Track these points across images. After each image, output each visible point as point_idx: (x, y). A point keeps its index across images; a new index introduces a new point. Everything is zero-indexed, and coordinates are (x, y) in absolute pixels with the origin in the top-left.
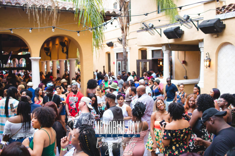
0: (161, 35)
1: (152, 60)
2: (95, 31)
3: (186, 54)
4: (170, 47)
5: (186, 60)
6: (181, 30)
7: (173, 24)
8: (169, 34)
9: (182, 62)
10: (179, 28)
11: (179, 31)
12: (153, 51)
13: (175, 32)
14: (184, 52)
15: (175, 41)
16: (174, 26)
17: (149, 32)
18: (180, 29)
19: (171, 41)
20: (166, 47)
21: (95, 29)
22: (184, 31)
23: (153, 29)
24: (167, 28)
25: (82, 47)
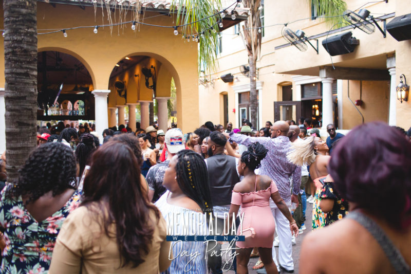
0: (317, 51)
1: (302, 101)
2: (203, 37)
3: (363, 87)
4: (334, 72)
5: (364, 99)
6: (355, 38)
7: (340, 30)
8: (333, 47)
9: (356, 103)
11: (350, 40)
12: (303, 86)
13: (344, 41)
14: (359, 82)
15: (343, 58)
16: (340, 33)
17: (297, 47)
18: (353, 36)
19: (336, 59)
20: (327, 71)
21: (204, 33)
22: (358, 40)
23: (304, 40)
24: (329, 36)
25: (179, 74)
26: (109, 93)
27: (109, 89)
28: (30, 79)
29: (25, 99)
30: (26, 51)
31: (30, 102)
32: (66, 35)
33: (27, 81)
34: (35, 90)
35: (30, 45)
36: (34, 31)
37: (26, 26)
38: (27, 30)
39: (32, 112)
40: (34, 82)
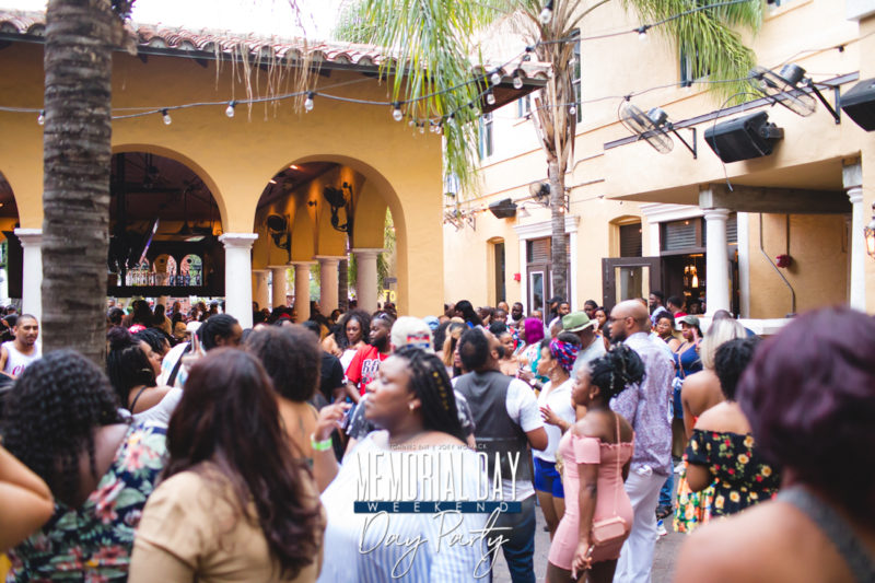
0: (694, 153)
1: (662, 257)
2: (453, 124)
3: (792, 229)
4: (731, 197)
5: (794, 254)
6: (774, 125)
7: (742, 108)
8: (727, 144)
9: (777, 261)
10: (764, 116)
11: (764, 130)
12: (663, 226)
13: (750, 131)
14: (785, 216)
15: (749, 167)
16: (743, 115)
17: (650, 143)
18: (770, 121)
19: (735, 170)
20: (715, 194)
21: (453, 116)
22: (782, 130)
23: (666, 130)
24: (719, 121)
25: (402, 202)
26: (256, 241)
27: (254, 232)
28: (95, 211)
29: (84, 254)
30: (87, 154)
31: (94, 260)
32: (168, 120)
33: (89, 215)
34: (105, 234)
35: (98, 142)
36: (104, 113)
37: (90, 102)
38: (90, 110)
39: (97, 281)
40: (103, 218)
